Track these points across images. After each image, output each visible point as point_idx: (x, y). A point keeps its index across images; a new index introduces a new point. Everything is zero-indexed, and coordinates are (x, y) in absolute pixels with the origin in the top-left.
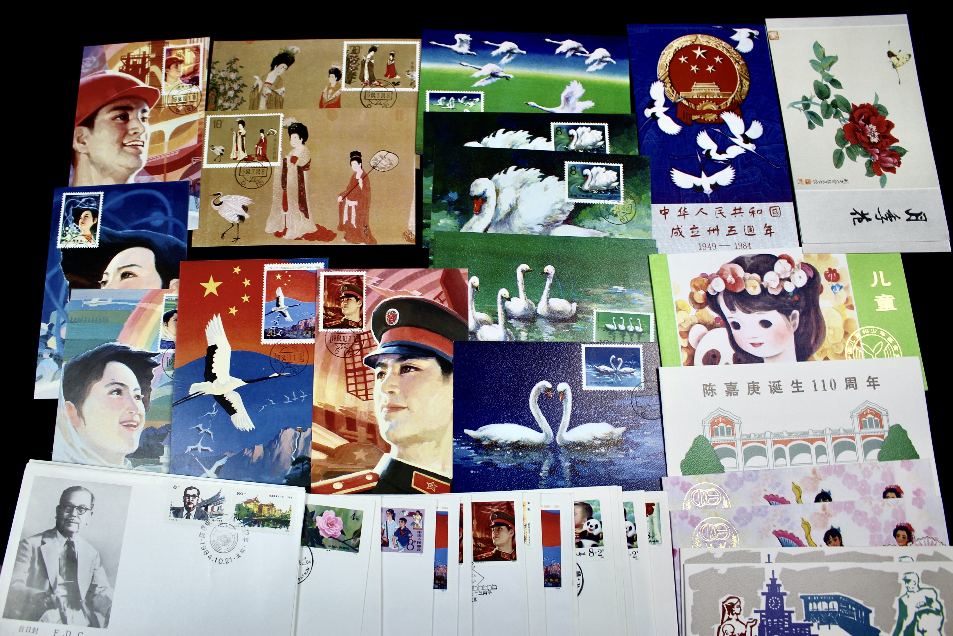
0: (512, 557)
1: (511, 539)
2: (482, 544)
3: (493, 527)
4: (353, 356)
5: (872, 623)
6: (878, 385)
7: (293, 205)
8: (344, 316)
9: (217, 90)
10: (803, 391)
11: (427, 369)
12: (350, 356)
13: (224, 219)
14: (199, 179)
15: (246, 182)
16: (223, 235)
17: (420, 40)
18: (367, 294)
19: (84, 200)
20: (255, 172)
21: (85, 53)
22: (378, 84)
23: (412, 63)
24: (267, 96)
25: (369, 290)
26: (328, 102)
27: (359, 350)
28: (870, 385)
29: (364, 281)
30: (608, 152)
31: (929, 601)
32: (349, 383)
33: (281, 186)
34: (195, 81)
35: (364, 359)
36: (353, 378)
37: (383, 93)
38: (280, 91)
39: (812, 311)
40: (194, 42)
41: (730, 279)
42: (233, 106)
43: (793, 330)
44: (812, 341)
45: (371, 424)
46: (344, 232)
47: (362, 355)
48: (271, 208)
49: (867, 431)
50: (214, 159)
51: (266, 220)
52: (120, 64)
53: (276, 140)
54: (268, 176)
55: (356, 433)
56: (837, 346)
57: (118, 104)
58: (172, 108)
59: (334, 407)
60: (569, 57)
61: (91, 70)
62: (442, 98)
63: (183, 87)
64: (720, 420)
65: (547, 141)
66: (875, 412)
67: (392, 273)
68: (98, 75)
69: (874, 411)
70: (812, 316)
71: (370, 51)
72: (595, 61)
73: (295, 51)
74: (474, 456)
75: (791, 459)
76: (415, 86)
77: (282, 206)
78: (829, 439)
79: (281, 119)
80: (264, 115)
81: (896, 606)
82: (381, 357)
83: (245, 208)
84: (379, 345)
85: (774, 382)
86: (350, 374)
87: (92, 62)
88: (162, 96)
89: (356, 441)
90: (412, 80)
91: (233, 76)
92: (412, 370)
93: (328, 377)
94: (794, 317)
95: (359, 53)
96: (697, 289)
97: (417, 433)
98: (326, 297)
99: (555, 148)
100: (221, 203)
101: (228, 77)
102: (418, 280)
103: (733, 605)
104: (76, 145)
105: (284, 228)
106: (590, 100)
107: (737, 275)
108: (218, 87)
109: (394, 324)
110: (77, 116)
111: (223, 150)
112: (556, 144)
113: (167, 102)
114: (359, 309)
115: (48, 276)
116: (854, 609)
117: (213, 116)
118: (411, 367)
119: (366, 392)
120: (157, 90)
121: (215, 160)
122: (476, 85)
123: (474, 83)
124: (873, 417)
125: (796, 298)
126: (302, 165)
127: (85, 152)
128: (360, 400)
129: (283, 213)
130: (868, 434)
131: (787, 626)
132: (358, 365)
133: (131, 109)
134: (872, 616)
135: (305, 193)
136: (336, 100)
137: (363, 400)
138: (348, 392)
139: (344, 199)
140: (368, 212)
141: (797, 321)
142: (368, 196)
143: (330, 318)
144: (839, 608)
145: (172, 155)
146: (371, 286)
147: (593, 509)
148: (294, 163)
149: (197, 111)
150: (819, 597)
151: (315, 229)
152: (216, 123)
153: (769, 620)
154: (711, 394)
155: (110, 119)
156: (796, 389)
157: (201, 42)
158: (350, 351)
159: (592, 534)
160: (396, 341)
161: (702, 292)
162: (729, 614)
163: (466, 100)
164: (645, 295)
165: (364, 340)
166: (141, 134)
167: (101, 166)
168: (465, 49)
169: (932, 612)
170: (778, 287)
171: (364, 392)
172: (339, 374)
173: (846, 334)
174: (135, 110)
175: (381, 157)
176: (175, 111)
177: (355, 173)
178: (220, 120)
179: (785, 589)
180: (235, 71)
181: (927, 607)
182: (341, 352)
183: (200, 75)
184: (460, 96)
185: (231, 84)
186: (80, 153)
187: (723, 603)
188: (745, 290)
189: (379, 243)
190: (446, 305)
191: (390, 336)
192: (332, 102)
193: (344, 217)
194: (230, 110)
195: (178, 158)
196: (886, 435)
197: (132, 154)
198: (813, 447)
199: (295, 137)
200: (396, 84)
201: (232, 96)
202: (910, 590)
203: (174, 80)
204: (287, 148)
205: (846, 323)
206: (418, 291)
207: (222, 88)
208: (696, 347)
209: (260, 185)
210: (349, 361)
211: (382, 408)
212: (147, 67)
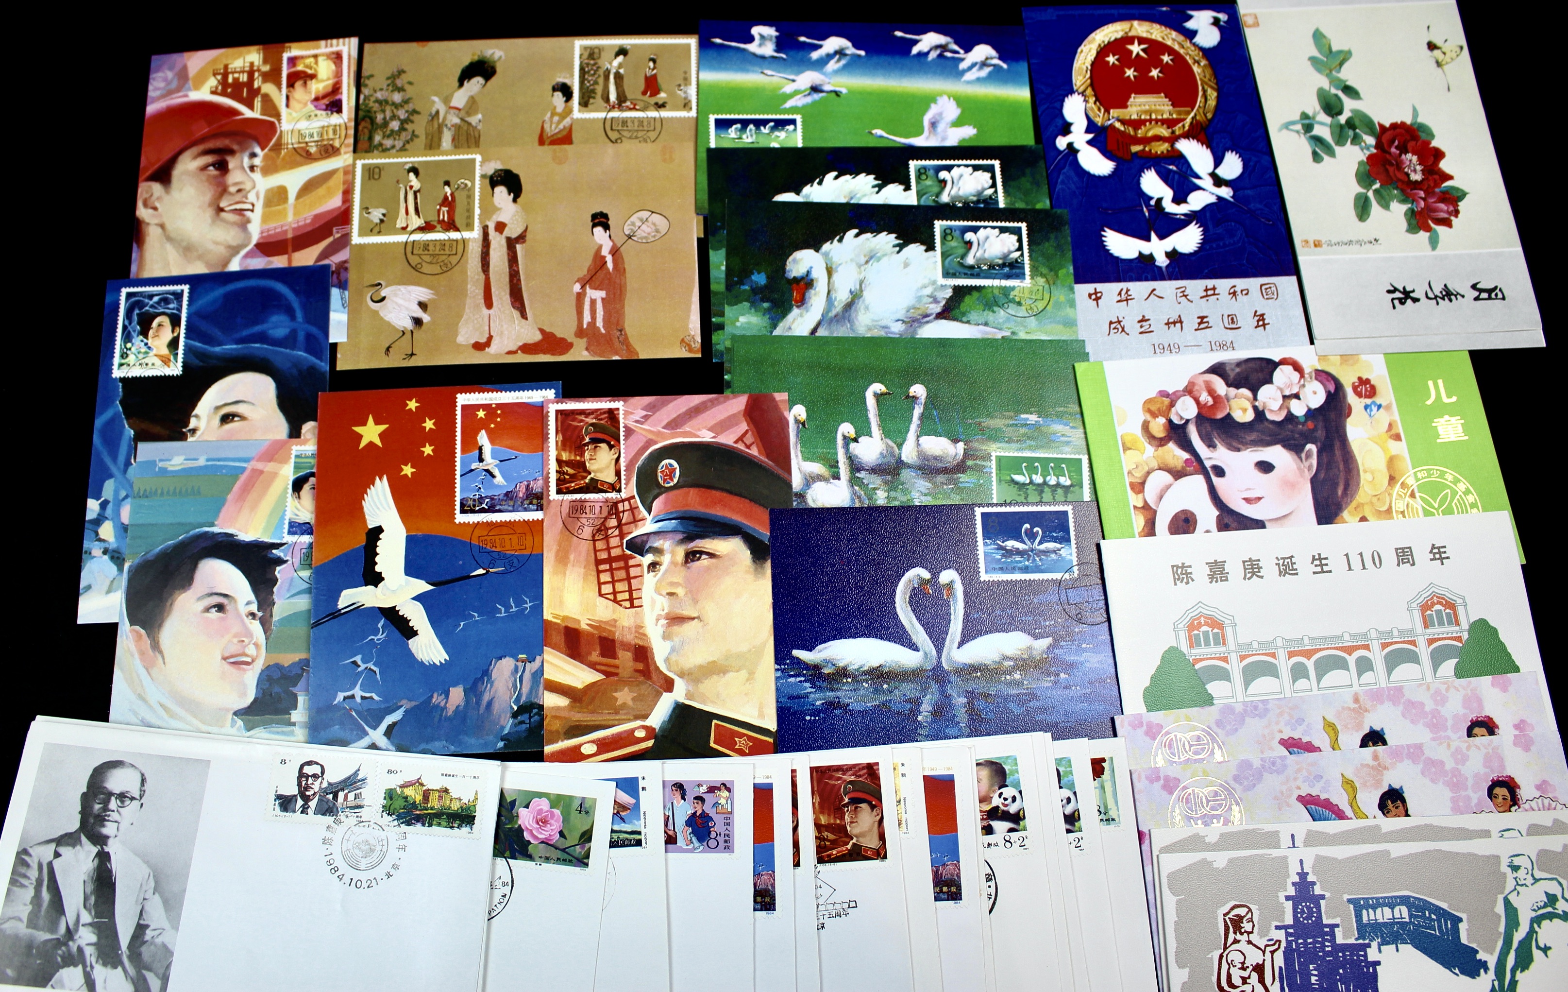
0: (880, 854)
1: (876, 824)
2: (829, 835)
3: (846, 805)
4: (607, 538)
5: (1464, 940)
6: (1448, 558)
7: (501, 299)
8: (590, 473)
9: (372, 121)
10: (1330, 571)
11: (727, 555)
12: (601, 537)
13: (389, 324)
14: (345, 262)
15: (424, 264)
16: (388, 349)
17: (697, 36)
18: (627, 437)
19: (156, 299)
20: (438, 248)
21: (153, 65)
22: (632, 106)
23: (685, 73)
24: (453, 129)
25: (629, 432)
26: (552, 136)
27: (616, 527)
28: (1434, 559)
29: (621, 417)
30: (1002, 205)
31: (1552, 899)
32: (602, 580)
33: (480, 269)
34: (335, 107)
35: (625, 541)
36: (608, 574)
37: (641, 121)
38: (474, 120)
39: (1337, 444)
40: (331, 46)
41: (1205, 398)
42: (399, 144)
43: (1308, 475)
44: (1340, 492)
45: (639, 646)
46: (585, 340)
47: (622, 536)
48: (465, 305)
49: (1435, 631)
50: (369, 229)
51: (457, 324)
52: (213, 82)
53: (470, 197)
54: (459, 255)
55: (616, 662)
56: (1379, 499)
57: (210, 145)
58: (299, 151)
59: (579, 622)
60: (933, 60)
61: (164, 92)
62: (734, 127)
63: (316, 115)
64: (1202, 620)
65: (905, 190)
66: (1446, 601)
67: (664, 404)
68: (177, 100)
69: (1443, 598)
70: (1338, 452)
71: (618, 54)
72: (974, 65)
73: (496, 57)
74: (810, 693)
75: (1319, 680)
76: (691, 109)
77: (483, 301)
78: (1375, 646)
79: (478, 164)
80: (449, 158)
81: (1500, 909)
82: (652, 538)
83: (423, 306)
84: (649, 518)
85: (1284, 559)
86: (602, 567)
87: (165, 79)
88: (281, 132)
89: (616, 674)
90: (685, 98)
91: (397, 97)
92: (704, 557)
93: (568, 573)
94: (1309, 455)
95: (599, 57)
96: (1154, 415)
97: (716, 659)
98: (560, 443)
99: (919, 200)
100: (383, 299)
101: (389, 99)
102: (708, 413)
103: (1240, 918)
104: (142, 212)
105: (487, 336)
106: (970, 125)
107: (1216, 392)
108: (373, 115)
109: (672, 484)
110: (142, 165)
111: (384, 215)
112: (920, 195)
113: (290, 140)
114: (614, 462)
115: (99, 423)
116: (1433, 917)
117: (367, 161)
118: (701, 553)
119: (631, 595)
120: (273, 123)
121: (371, 231)
122: (789, 104)
123: (785, 102)
124: (1443, 608)
125: (1310, 425)
126: (514, 235)
127: (156, 221)
128: (621, 608)
129: (486, 312)
130: (1436, 636)
131: (1330, 949)
132: (615, 552)
133: (232, 152)
134: (1463, 927)
135: (519, 280)
136: (564, 133)
137: (626, 608)
138: (601, 595)
139: (583, 287)
140: (623, 307)
141: (1314, 461)
142: (623, 282)
143: (567, 477)
144: (1411, 916)
145: (301, 223)
146: (631, 424)
147: (1007, 772)
148: (501, 233)
149: (340, 154)
150: (1377, 899)
151: (538, 337)
152: (371, 173)
153: (1300, 941)
154: (1185, 580)
155: (197, 169)
156: (1319, 569)
157: (344, 44)
158: (601, 530)
159: (1008, 812)
160: (676, 512)
161: (1162, 420)
162: (1235, 933)
163: (773, 129)
164: (1072, 428)
165: (624, 511)
166: (249, 191)
167: (184, 244)
168: (768, 50)
169: (1557, 916)
170: (1281, 408)
171: (626, 596)
172: (585, 567)
173: (1392, 479)
174: (238, 155)
175: (641, 220)
176: (304, 154)
177: (600, 247)
178: (379, 167)
179: (1322, 888)
180: (400, 89)
181: (1549, 909)
182: (587, 532)
183: (344, 98)
184: (764, 122)
185: (395, 111)
186: (148, 224)
187: (1225, 915)
188: (1229, 414)
189: (643, 356)
190: (754, 451)
191: (666, 503)
192: (559, 136)
193: (585, 315)
194: (394, 151)
195: (309, 229)
196: (1465, 636)
197: (234, 224)
198: (1351, 660)
199: (501, 191)
200: (660, 106)
201: (397, 128)
202: (1520, 883)
203: (301, 106)
204: (488, 209)
205: (1392, 461)
206: (709, 430)
207: (379, 117)
208: (1158, 505)
209: (446, 268)
210: (600, 545)
211: (658, 620)
212: (256, 86)
